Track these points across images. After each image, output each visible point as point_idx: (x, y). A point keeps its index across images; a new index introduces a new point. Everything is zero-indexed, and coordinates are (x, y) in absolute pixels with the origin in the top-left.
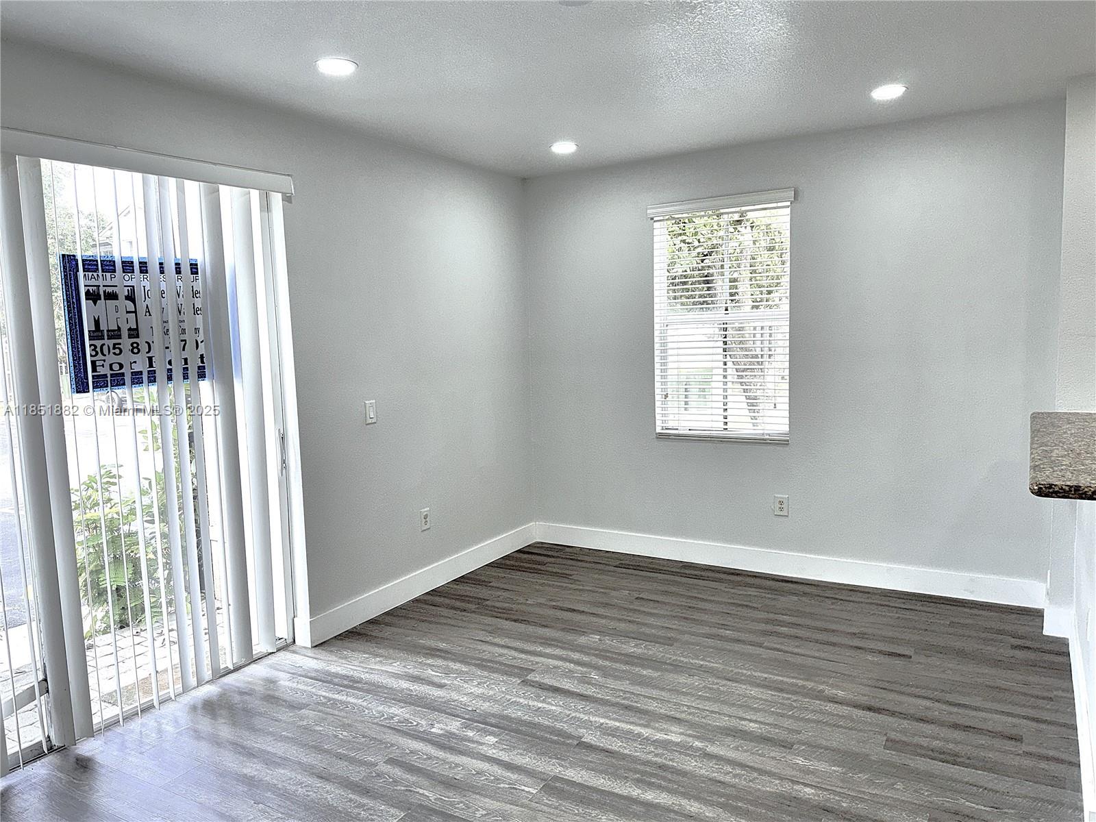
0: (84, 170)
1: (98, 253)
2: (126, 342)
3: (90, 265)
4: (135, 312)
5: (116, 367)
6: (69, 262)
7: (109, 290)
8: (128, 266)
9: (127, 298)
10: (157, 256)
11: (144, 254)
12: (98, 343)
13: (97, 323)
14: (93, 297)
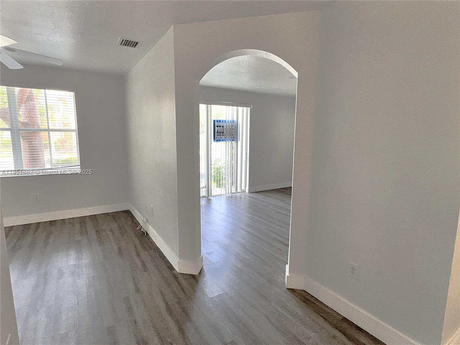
0: (218, 106)
1: (219, 119)
2: (222, 134)
3: (217, 121)
4: (223, 129)
5: (220, 138)
6: (214, 121)
7: (220, 125)
8: (223, 121)
9: (222, 127)
10: (228, 119)
11: (225, 119)
12: (217, 134)
13: (218, 131)
14: (217, 126)
